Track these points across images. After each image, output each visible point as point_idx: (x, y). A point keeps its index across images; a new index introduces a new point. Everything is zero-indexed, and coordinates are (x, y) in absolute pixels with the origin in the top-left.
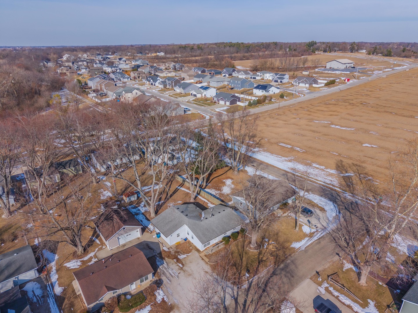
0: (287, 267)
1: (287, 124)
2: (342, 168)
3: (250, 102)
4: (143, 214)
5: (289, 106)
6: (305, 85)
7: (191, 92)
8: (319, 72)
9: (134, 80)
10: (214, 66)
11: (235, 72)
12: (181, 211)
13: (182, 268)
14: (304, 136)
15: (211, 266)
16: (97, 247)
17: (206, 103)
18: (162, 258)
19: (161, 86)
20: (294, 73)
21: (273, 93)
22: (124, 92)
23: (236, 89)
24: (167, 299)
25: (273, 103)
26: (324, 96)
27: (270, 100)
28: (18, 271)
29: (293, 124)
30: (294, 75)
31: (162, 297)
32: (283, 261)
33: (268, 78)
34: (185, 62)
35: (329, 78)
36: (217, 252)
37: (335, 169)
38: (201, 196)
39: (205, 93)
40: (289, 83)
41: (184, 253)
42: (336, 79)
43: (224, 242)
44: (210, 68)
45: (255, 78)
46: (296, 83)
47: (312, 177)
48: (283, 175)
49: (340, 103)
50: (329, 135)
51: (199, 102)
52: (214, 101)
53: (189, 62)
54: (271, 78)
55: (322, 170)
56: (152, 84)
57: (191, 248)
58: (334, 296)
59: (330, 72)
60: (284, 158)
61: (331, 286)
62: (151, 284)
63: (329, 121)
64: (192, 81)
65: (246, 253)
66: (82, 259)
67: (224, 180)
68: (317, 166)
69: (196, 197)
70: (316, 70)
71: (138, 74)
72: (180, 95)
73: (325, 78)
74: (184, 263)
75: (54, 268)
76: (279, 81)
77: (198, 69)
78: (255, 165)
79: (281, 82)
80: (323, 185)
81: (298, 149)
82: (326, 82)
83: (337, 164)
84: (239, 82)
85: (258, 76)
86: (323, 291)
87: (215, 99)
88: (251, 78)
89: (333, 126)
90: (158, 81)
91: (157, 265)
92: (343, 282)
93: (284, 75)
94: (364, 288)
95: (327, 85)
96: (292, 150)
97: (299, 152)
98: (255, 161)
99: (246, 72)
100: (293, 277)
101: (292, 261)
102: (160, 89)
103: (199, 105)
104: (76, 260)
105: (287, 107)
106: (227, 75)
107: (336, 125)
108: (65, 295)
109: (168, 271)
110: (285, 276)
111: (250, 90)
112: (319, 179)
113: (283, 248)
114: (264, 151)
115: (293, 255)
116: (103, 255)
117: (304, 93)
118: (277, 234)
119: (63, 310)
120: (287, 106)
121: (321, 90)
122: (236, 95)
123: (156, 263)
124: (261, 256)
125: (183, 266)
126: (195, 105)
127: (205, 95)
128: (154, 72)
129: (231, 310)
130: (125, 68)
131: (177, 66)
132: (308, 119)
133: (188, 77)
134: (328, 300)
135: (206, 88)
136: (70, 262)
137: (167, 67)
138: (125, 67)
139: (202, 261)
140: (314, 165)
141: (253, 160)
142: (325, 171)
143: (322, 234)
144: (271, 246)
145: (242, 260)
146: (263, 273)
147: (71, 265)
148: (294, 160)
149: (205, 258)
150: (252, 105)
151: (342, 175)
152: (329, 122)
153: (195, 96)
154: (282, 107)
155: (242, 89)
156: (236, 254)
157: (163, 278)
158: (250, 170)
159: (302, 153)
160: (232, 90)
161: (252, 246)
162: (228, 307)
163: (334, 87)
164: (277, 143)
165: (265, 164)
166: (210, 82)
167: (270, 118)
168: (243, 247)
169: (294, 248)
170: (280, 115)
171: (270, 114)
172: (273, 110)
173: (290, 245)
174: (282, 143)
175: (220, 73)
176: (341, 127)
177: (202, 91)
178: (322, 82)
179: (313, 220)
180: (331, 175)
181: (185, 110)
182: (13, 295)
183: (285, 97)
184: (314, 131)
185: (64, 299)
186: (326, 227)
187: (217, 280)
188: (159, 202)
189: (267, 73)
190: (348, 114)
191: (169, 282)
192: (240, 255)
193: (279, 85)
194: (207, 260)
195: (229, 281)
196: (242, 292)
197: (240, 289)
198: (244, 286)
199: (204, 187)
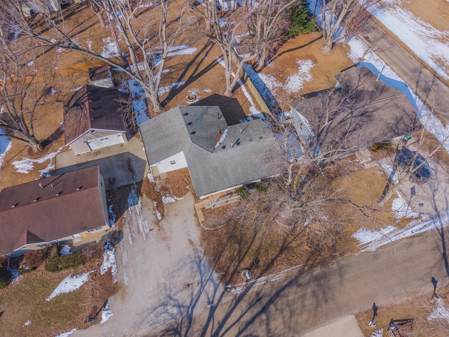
0: (327, 277)
4: (145, 100)
12: (189, 121)
13: (159, 221)
15: (203, 232)
16: (63, 145)
18: (139, 193)
24: (115, 272)
31: (110, 266)
32: (324, 261)
36: (223, 209)
38: (247, 86)
41: (174, 194)
48: (414, 71)
62: (105, 235)
66: (37, 161)
67: (300, 61)
69: (237, 86)
74: (165, 214)
78: (370, 36)
91: (127, 203)
98: (374, 28)
100: (326, 301)
101: (340, 269)
104: (29, 159)
109: (137, 220)
110: (314, 294)
114: (403, 8)
115: (347, 255)
116: (65, 161)
123: (127, 200)
124: (290, 239)
125: (162, 219)
129: (197, 327)
136: (21, 161)
139: (193, 218)
141: (372, 24)
143: (425, 226)
145: (255, 235)
147: (21, 166)
149: (200, 213)
157: (126, 231)
158: (356, 48)
162: (195, 319)
165: (391, 39)
169: (357, 242)
173: (352, 233)
186: (441, 212)
187: (200, 261)
188: (177, 83)
191: (131, 242)
194: (201, 219)
195: (217, 272)
196: (227, 299)
197: (226, 293)
198: (238, 289)
199: (259, 68)
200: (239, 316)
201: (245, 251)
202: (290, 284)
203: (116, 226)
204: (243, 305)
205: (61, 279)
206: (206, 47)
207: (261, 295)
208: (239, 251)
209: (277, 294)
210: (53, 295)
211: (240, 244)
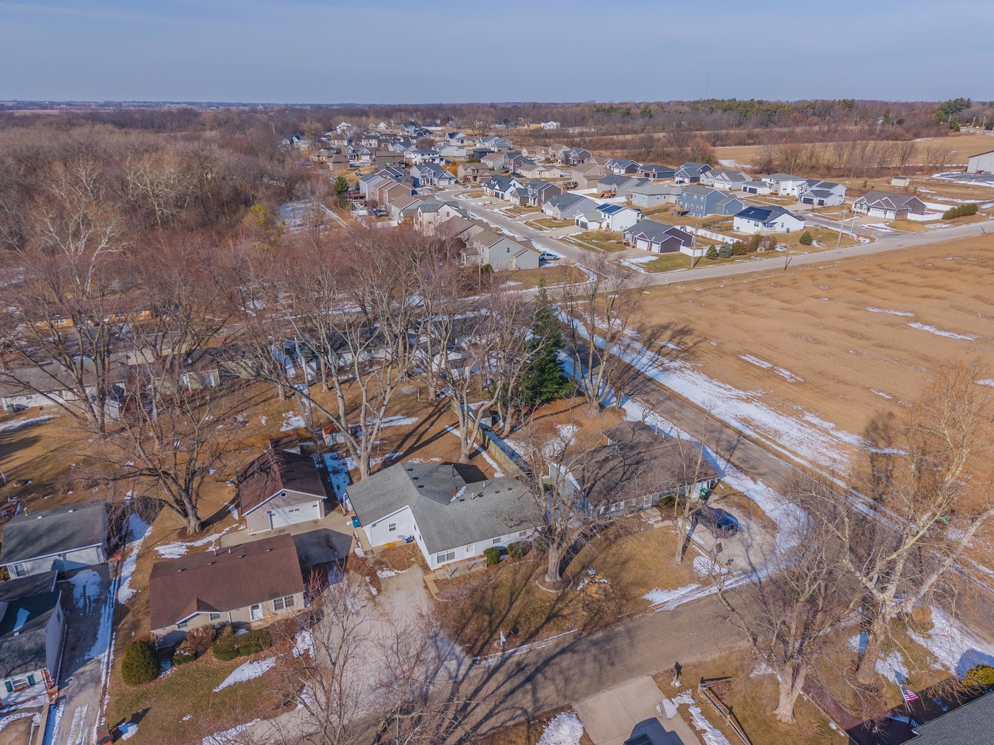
0: (611, 639)
1: (789, 310)
2: (882, 434)
3: (713, 249)
4: (348, 473)
5: (815, 266)
6: (885, 213)
7: (577, 218)
8: (941, 182)
9: (463, 185)
10: (665, 156)
11: (708, 173)
12: (415, 476)
13: (374, 597)
14: (819, 343)
15: (437, 604)
16: (230, 525)
17: (603, 243)
18: (344, 570)
19: (516, 201)
20: (866, 182)
21: (784, 230)
22: (419, 210)
23: (694, 215)
24: (314, 653)
25: (778, 254)
26: (929, 246)
27: (772, 247)
28: (64, 543)
29: (805, 312)
30: (865, 187)
31: (306, 647)
32: (607, 625)
33: (789, 191)
34: (598, 146)
35: (963, 199)
36: (465, 578)
37: (859, 434)
38: (489, 453)
39: (609, 221)
40: (842, 206)
41: (394, 567)
42: (983, 204)
43: (486, 558)
44: (652, 161)
45: (753, 191)
46: (861, 208)
47: (787, 444)
48: (712, 430)
49: (967, 268)
50: (890, 348)
51: (587, 242)
52: (624, 241)
53: (606, 146)
54: (796, 193)
55: (825, 432)
56: (497, 195)
57: (413, 559)
58: (693, 727)
59: (973, 183)
60: (736, 392)
61: (699, 703)
63: (911, 312)
64: (594, 191)
65: (528, 592)
66: (192, 544)
67: (559, 426)
68: (816, 421)
69: (476, 453)
70: (936, 176)
71: (474, 170)
72: (552, 223)
73: (951, 200)
74: (382, 589)
75: (136, 551)
76: (816, 200)
77: (620, 164)
78: (651, 399)
79: (821, 203)
80: (804, 469)
81: (786, 373)
82: (947, 208)
83: (873, 422)
84: (702, 198)
85: (764, 185)
86: (670, 709)
87: (628, 236)
88: (745, 189)
89: (914, 325)
90: (512, 188)
91: (327, 580)
92: (735, 703)
93: (832, 185)
94: (783, 728)
95: (949, 218)
96: (771, 373)
97: (785, 380)
98: (656, 391)
99: (734, 175)
100: (612, 664)
101: (629, 631)
102: (512, 207)
103: (586, 248)
104: (180, 543)
105: (809, 268)
106: (687, 180)
107: (926, 323)
108: (131, 604)
109: (342, 598)
110: (595, 659)
111: (727, 219)
112: (804, 451)
113: (624, 596)
114: (693, 371)
115: (638, 616)
116: (232, 540)
117: (872, 236)
118: (625, 562)
119: (118, 632)
120: (811, 265)
121: (927, 230)
122: (689, 229)
123: (327, 577)
124: (560, 605)
125: (379, 594)
126: (576, 247)
127: (608, 226)
128: (514, 166)
129: (437, 704)
130: (455, 157)
131: (574, 154)
132: (851, 303)
133: (586, 181)
134: (673, 733)
135: (610, 209)
136: (168, 546)
137: (549, 156)
138: (456, 154)
139: (423, 591)
140: (809, 417)
141: (654, 387)
142: (829, 434)
143: (738, 581)
144: (593, 587)
145: (511, 604)
146: (547, 643)
147: (168, 551)
148: (760, 399)
149: (432, 586)
150: (718, 255)
151: (874, 450)
152: (910, 315)
153: (584, 225)
154: (795, 268)
155: (708, 215)
156: (504, 591)
157: (327, 610)
158: (634, 411)
159: (793, 384)
160: (683, 217)
161: (547, 579)
162: (432, 697)
163: (968, 223)
164: (736, 355)
165: (679, 401)
166: (634, 194)
167: (752, 291)
168: (529, 578)
169: (649, 602)
170: (782, 286)
171: (755, 283)
172: (769, 272)
173: (643, 594)
174: (752, 354)
175: (671, 175)
176: (939, 329)
177: (603, 217)
178: (937, 208)
179: (733, 548)
180: (841, 446)
181: (546, 257)
182: (41, 585)
183: (814, 243)
184: (852, 334)
185: (127, 611)
186: (757, 567)
187: (436, 636)
188: (392, 455)
189: (788, 179)
190: (977, 297)
192: (512, 594)
193: (813, 210)
194: (434, 590)
195: (460, 644)
196: (477, 672)
197: (475, 666)
198: (490, 660)
199: (505, 433)
200: (494, 688)
201: (498, 621)
202: (563, 651)
203: (312, 605)
204: (500, 677)
205: (234, 668)
206: (431, 416)
207: (523, 666)
208: (491, 622)
209: (547, 662)
210: (223, 685)
211: (490, 615)
